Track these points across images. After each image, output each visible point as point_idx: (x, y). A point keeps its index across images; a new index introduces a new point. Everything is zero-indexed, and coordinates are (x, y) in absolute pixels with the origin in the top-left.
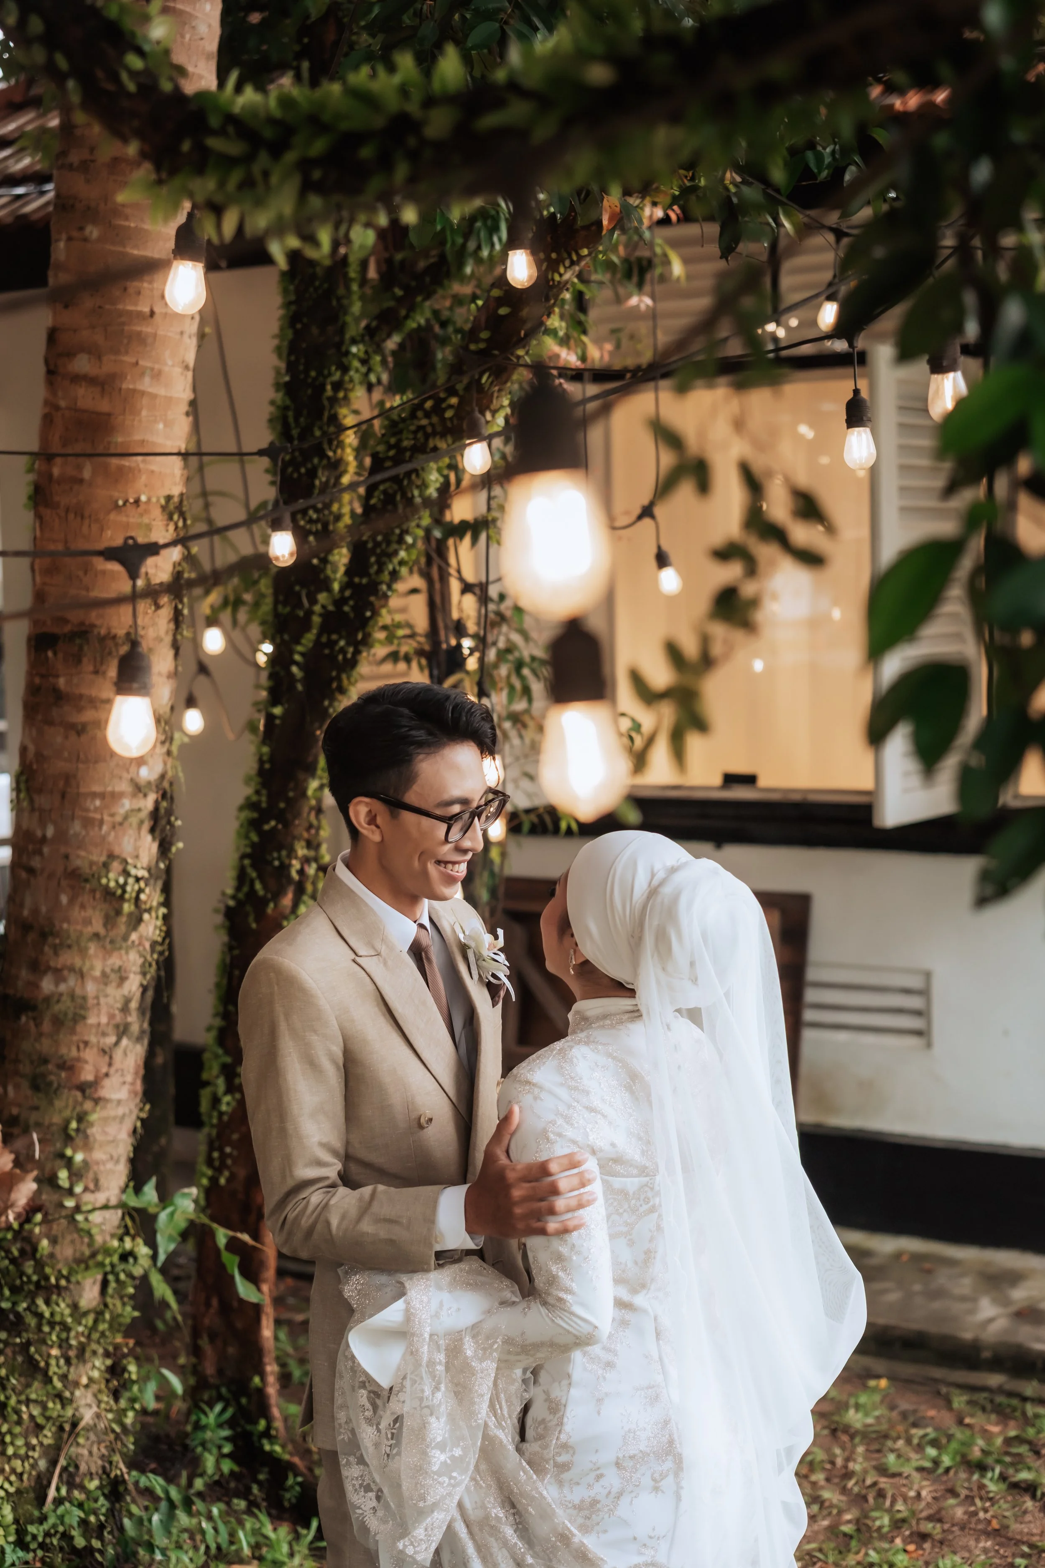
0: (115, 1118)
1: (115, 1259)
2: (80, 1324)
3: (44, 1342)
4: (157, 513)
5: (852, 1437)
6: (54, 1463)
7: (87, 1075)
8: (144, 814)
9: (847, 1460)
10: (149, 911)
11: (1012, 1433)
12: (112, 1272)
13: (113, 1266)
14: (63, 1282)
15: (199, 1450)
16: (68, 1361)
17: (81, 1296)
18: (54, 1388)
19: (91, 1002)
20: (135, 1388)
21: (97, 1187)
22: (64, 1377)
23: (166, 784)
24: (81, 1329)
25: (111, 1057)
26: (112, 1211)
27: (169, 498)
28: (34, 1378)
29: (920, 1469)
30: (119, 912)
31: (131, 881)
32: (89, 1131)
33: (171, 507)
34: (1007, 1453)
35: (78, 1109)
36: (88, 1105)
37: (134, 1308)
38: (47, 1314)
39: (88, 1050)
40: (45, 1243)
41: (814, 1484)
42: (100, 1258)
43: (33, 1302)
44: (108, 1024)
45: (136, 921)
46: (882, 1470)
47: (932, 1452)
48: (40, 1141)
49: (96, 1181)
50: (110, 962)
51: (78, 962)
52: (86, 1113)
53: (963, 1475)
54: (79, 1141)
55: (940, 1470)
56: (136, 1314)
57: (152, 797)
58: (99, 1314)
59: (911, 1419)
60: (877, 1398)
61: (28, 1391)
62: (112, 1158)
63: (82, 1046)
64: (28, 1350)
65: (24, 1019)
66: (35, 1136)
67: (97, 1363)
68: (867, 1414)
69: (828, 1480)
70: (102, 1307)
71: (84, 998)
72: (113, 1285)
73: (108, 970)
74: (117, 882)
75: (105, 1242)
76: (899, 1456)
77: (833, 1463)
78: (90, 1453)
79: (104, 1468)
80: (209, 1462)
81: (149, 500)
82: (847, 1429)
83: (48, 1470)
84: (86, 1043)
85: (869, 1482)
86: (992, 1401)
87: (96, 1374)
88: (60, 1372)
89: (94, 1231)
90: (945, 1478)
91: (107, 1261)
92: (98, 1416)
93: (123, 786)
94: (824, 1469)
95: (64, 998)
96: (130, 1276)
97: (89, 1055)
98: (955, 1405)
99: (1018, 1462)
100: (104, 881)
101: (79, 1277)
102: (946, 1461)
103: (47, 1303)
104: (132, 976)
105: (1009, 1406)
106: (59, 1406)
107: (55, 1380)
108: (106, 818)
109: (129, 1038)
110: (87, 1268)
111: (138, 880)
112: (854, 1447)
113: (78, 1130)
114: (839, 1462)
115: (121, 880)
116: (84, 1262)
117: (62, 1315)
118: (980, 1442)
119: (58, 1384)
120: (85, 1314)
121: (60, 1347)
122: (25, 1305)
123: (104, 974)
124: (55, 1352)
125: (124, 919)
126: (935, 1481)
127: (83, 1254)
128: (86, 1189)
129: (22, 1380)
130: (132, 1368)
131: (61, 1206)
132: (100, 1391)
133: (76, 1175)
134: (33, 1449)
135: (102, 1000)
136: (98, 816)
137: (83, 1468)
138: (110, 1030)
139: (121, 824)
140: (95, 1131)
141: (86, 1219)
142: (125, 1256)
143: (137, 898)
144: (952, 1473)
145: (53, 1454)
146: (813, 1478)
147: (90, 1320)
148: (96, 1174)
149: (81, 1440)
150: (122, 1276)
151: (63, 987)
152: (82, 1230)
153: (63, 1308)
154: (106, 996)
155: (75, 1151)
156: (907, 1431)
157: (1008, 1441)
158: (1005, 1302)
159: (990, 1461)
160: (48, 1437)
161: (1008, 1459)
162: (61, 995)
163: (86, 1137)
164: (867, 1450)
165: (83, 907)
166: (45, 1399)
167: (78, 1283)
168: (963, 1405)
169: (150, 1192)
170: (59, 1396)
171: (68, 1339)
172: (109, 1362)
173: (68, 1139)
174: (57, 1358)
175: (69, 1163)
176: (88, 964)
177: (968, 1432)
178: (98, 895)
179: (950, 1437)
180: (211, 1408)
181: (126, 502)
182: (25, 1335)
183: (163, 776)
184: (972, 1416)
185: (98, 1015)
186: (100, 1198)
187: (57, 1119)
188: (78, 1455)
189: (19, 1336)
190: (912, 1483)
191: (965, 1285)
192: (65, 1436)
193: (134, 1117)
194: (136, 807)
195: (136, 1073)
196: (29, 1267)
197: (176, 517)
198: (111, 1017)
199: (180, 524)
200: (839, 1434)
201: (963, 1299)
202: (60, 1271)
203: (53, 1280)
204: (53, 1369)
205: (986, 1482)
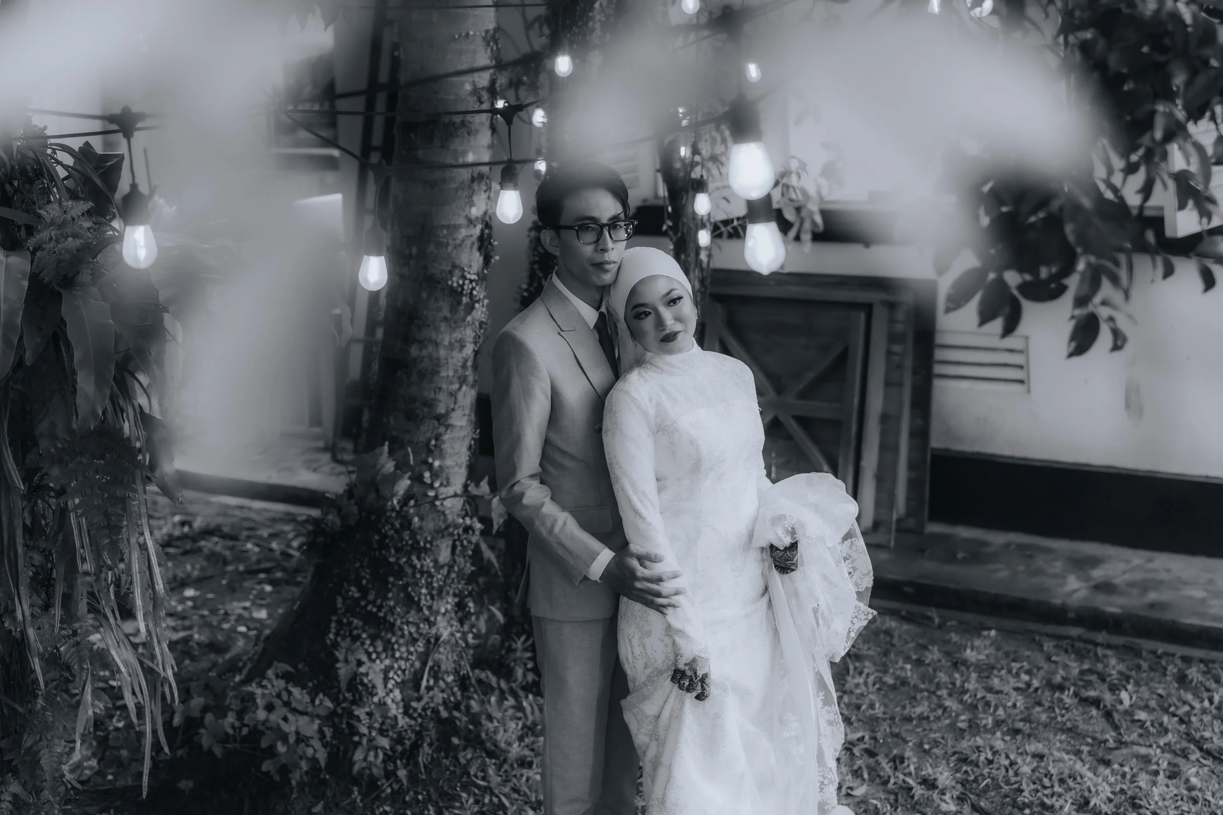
0: (458, 438)
1: (461, 530)
2: (439, 573)
3: (416, 584)
4: (479, 41)
5: (968, 668)
6: (424, 664)
7: (441, 410)
8: (474, 238)
9: (964, 682)
10: (478, 302)
11: (1086, 667)
12: (458, 540)
13: (459, 535)
14: (428, 546)
15: (512, 664)
16: (432, 598)
17: (439, 555)
18: (424, 614)
19: (443, 362)
20: (473, 618)
21: (448, 484)
22: (430, 608)
23: (487, 219)
24: (440, 576)
25: (456, 398)
26: (458, 498)
27: (487, 31)
28: (411, 608)
29: (1017, 689)
30: (459, 303)
31: (467, 282)
32: (443, 447)
33: (489, 37)
34: (1081, 680)
35: (436, 432)
36: (442, 429)
37: (472, 564)
38: (419, 566)
39: (441, 393)
40: (416, 519)
41: (940, 697)
42: (451, 530)
43: (409, 558)
44: (454, 376)
45: (470, 308)
46: (990, 690)
47: (1025, 677)
48: (413, 452)
49: (448, 480)
50: (454, 335)
51: (434, 336)
52: (441, 435)
53: (1047, 694)
54: (436, 453)
55: (1031, 690)
56: (473, 568)
57: (479, 227)
58: (451, 567)
59: (1011, 657)
60: (988, 643)
61: (408, 616)
62: (457, 464)
63: (437, 390)
64: (407, 589)
65: (399, 374)
66: (409, 449)
67: (450, 600)
68: (979, 653)
69: (950, 695)
70: (452, 562)
71: (438, 359)
72: (459, 548)
73: (453, 341)
74: (458, 283)
75: (454, 520)
76: (1002, 680)
77: (954, 684)
78: (447, 658)
79: (456, 669)
80: (519, 672)
81: (475, 34)
82: (965, 663)
83: (421, 668)
84: (440, 389)
85: (979, 696)
86: (1072, 646)
87: (449, 607)
88: (428, 604)
89: (447, 512)
90: (1034, 695)
91: (456, 532)
92: (452, 634)
93: (462, 221)
94: (947, 688)
95: (425, 359)
96: (470, 542)
97: (442, 396)
98: (1045, 648)
99: (1088, 685)
100: (450, 283)
101: (438, 542)
102: (1036, 683)
103: (419, 559)
104: (468, 344)
105: (1085, 649)
106: (427, 627)
107: (425, 608)
108: (451, 242)
109: (467, 386)
110: (443, 537)
111: (471, 281)
112: (970, 673)
113: (435, 446)
114: (958, 683)
115: (461, 282)
116: (441, 533)
117: (428, 567)
118: (1061, 672)
119: (427, 612)
120: (442, 567)
121: (427, 588)
122: (404, 560)
123: (451, 344)
124: (424, 591)
125: (462, 307)
126: (1026, 697)
127: (440, 527)
128: (441, 485)
129: (404, 609)
130: (471, 605)
131: (426, 495)
132: (451, 618)
133: (435, 475)
134: (411, 654)
135: (450, 361)
136: (445, 240)
137: (443, 668)
138: (455, 380)
139: (460, 245)
140: (446, 446)
141: (442, 504)
142: (467, 529)
143: (471, 293)
144: (1039, 692)
145: (424, 658)
146: (939, 693)
147: (445, 571)
148: (448, 475)
149: (441, 650)
150: (465, 542)
151: (424, 353)
152: (439, 511)
153: (428, 562)
154: (452, 358)
155: (434, 460)
156: (1008, 665)
157: (1082, 672)
158: (1088, 579)
159: (1068, 684)
160: (420, 647)
161: (1080, 683)
162: (423, 357)
163: (441, 450)
164: (979, 676)
165: (437, 300)
166: (418, 621)
167: (437, 546)
168: (1051, 648)
169: (485, 487)
170: (427, 620)
171: (432, 583)
172: (456, 600)
173: (430, 452)
174: (425, 595)
175: (430, 467)
176: (440, 337)
177: (1053, 666)
178: (446, 292)
179: (1039, 669)
180: (519, 639)
181: (460, 35)
182: (405, 579)
183: (485, 213)
184: (1057, 655)
185: (448, 370)
186: (451, 490)
187: (422, 438)
188: (440, 659)
189: (401, 579)
190: (1010, 697)
191: (1058, 567)
192: (432, 646)
193: (470, 437)
194: (469, 234)
195: (471, 409)
196: (406, 535)
197: (491, 44)
198: (456, 371)
199: (495, 48)
200: (959, 665)
201: (1056, 576)
202: (426, 538)
203: (422, 544)
204: (423, 602)
205: (1064, 697)
